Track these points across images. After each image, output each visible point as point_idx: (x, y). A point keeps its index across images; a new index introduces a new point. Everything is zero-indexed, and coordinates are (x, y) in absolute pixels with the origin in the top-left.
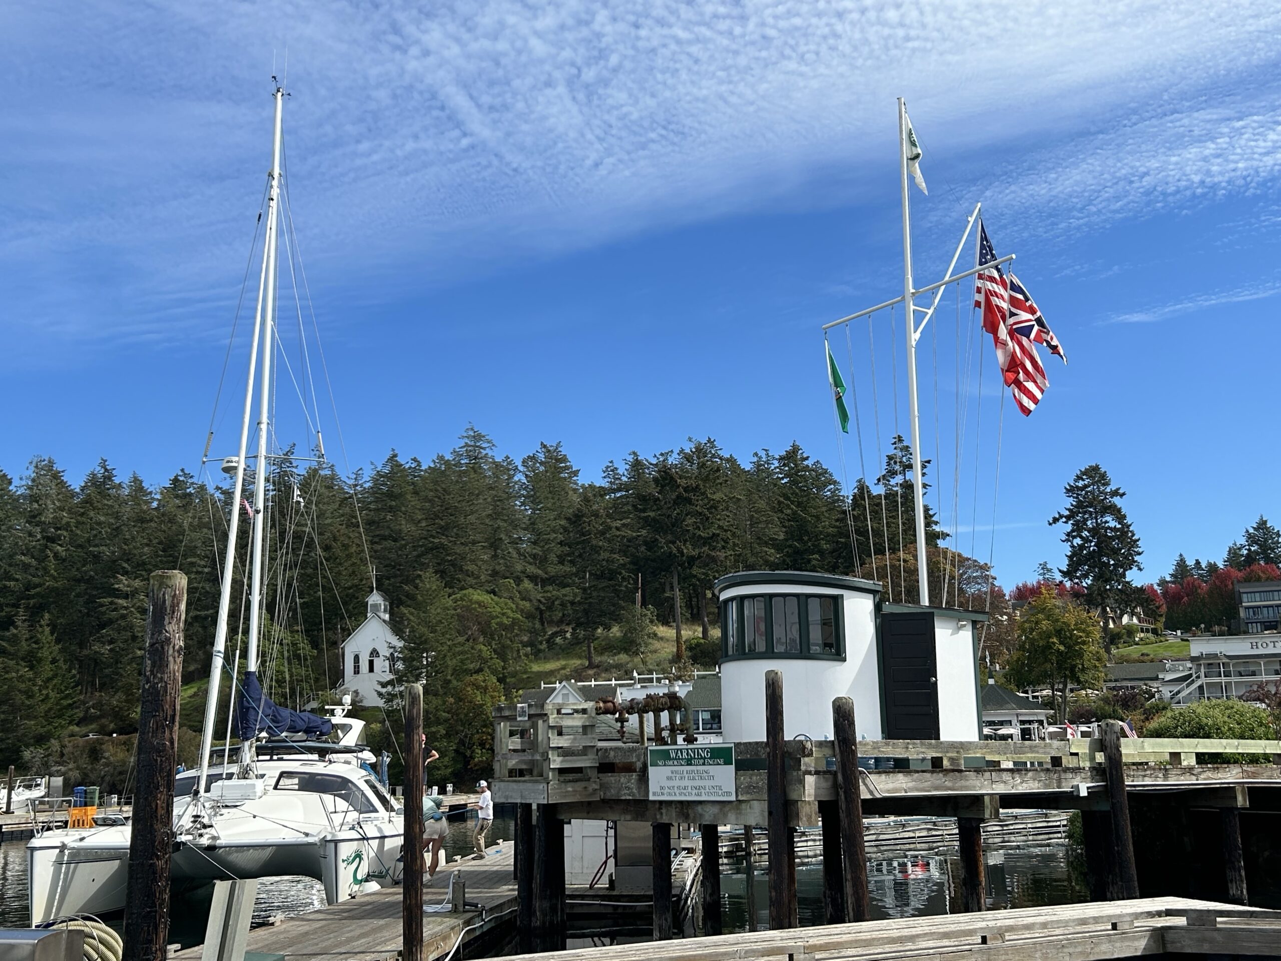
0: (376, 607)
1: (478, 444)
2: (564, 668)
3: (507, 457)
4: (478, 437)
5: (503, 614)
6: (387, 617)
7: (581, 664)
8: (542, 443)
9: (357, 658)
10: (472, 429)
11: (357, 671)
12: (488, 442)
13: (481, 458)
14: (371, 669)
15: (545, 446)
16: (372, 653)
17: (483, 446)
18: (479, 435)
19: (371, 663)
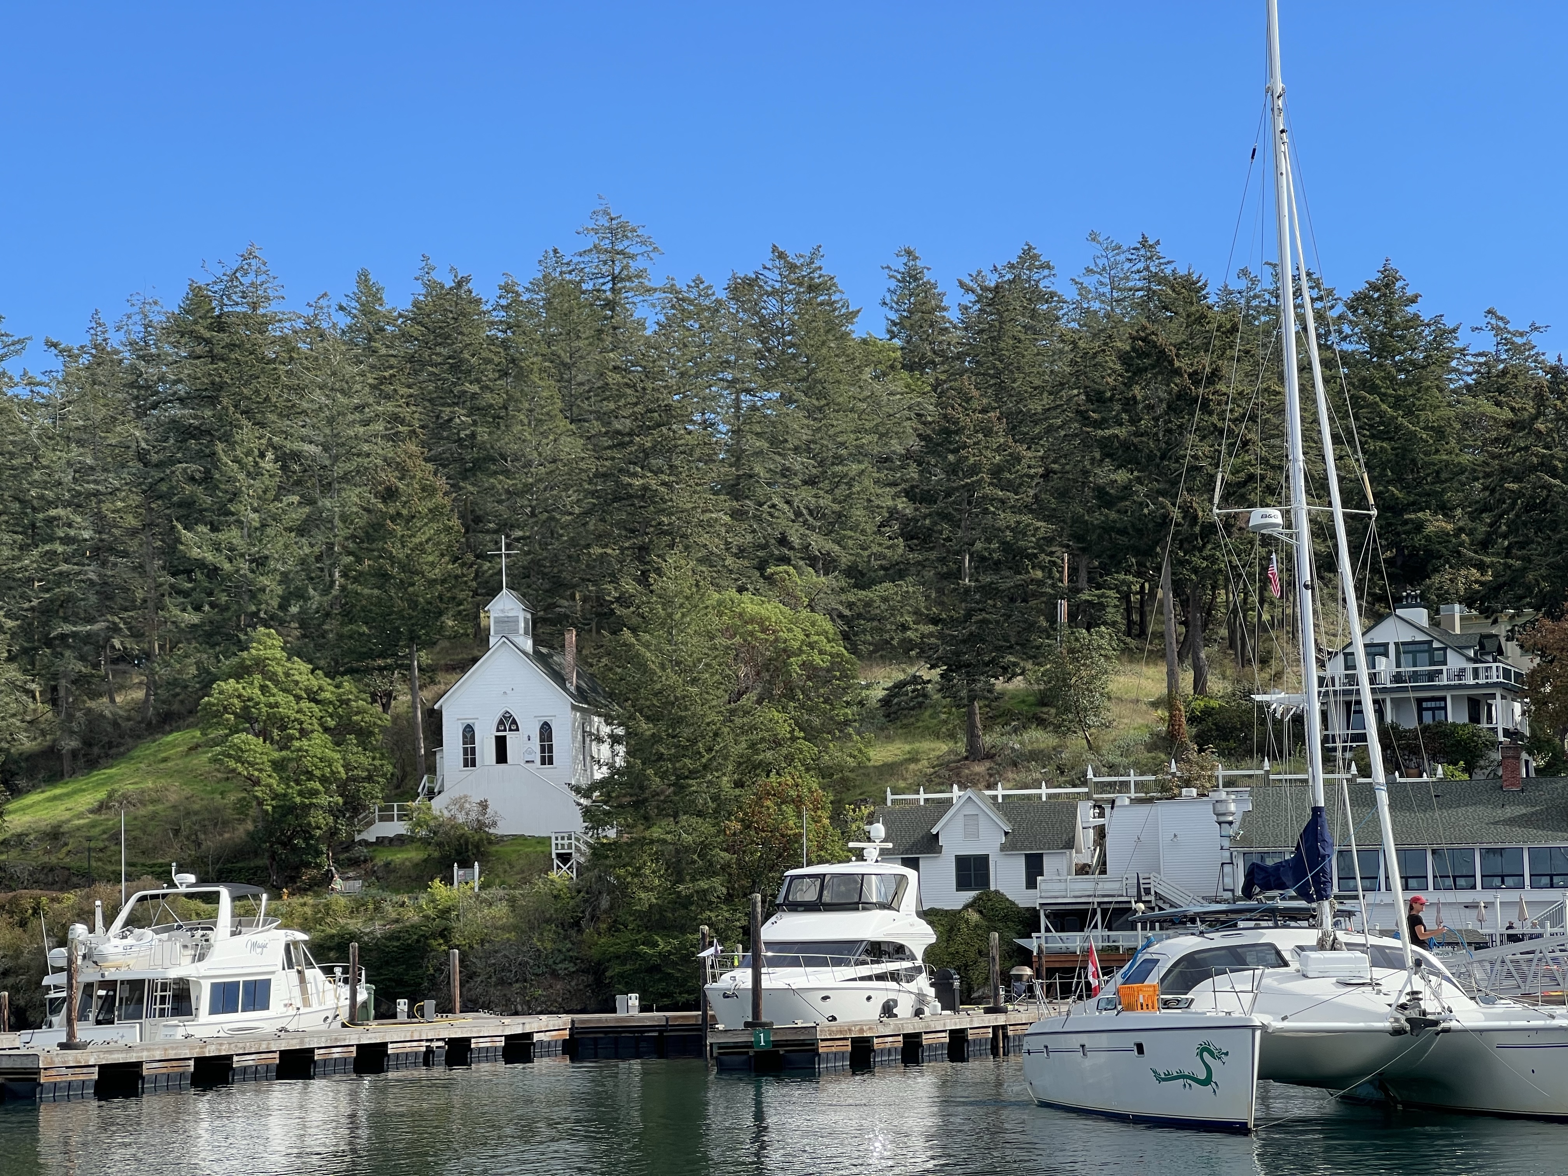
0: (507, 622)
1: (619, 247)
2: (914, 759)
3: (698, 281)
4: (618, 231)
5: (811, 646)
6: (528, 644)
7: (950, 751)
8: (775, 249)
9: (469, 733)
10: (606, 213)
11: (470, 760)
12: (643, 243)
13: (629, 279)
14: (502, 757)
15: (781, 256)
16: (501, 722)
17: (631, 251)
18: (623, 227)
19: (501, 743)
